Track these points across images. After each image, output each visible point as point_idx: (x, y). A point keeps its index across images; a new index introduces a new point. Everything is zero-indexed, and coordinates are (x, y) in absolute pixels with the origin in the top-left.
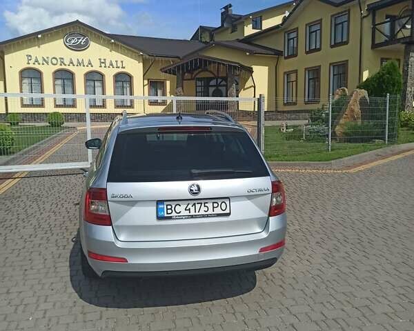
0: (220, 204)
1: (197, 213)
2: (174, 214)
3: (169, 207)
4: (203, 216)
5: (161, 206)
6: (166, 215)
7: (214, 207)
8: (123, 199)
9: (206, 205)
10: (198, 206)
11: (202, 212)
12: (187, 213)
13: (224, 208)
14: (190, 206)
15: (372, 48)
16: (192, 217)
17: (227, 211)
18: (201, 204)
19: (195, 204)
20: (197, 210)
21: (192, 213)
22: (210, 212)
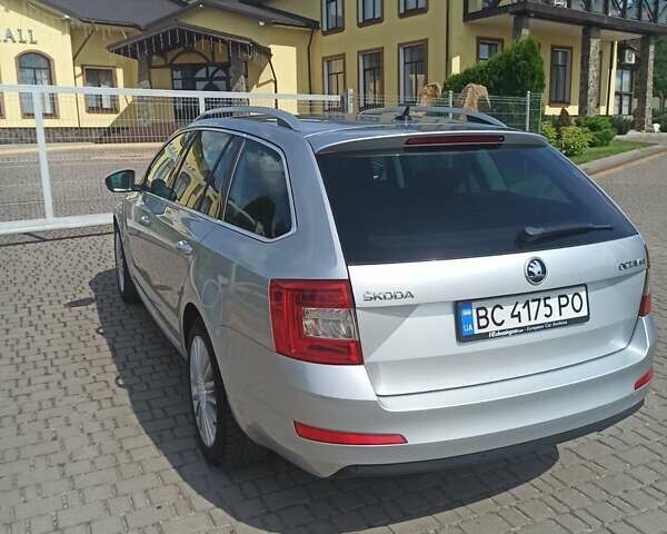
0: (570, 297)
2: (492, 328)
3: (482, 313)
5: (466, 313)
6: (477, 331)
7: (561, 306)
8: (394, 302)
9: (548, 302)
10: (533, 306)
12: (515, 323)
14: (519, 308)
15: (465, 20)
16: (525, 330)
17: (584, 313)
18: (539, 300)
19: (527, 303)
21: (525, 322)
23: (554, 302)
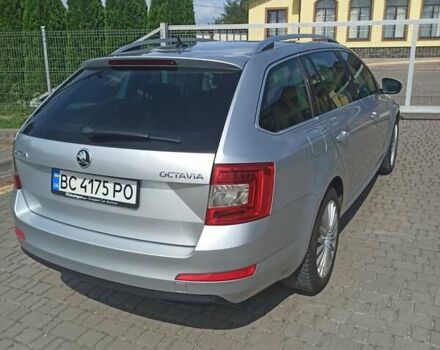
0: (123, 186)
1: (93, 195)
2: (68, 190)
3: (64, 178)
4: (100, 201)
7: (115, 191)
9: (106, 184)
10: (96, 184)
11: (100, 195)
13: (128, 195)
14: (87, 182)
16: (87, 199)
17: (133, 201)
18: (100, 181)
19: (91, 181)
20: (94, 191)
22: (110, 197)
23: (110, 186)
